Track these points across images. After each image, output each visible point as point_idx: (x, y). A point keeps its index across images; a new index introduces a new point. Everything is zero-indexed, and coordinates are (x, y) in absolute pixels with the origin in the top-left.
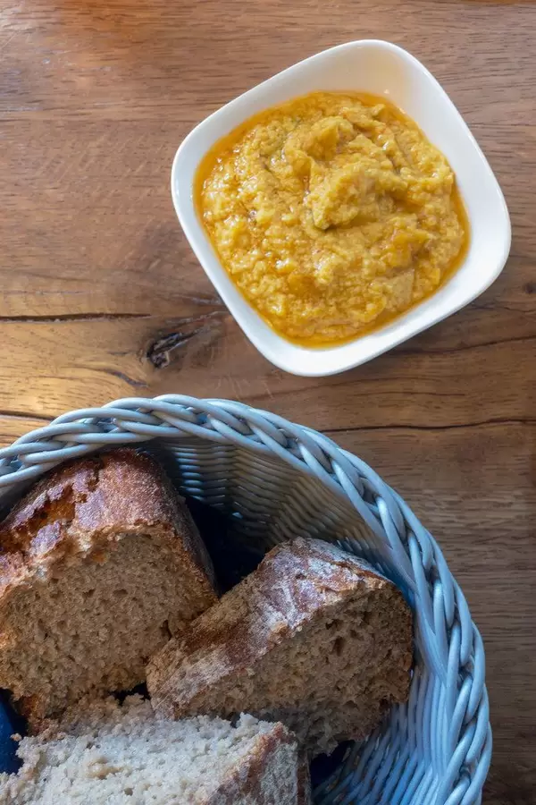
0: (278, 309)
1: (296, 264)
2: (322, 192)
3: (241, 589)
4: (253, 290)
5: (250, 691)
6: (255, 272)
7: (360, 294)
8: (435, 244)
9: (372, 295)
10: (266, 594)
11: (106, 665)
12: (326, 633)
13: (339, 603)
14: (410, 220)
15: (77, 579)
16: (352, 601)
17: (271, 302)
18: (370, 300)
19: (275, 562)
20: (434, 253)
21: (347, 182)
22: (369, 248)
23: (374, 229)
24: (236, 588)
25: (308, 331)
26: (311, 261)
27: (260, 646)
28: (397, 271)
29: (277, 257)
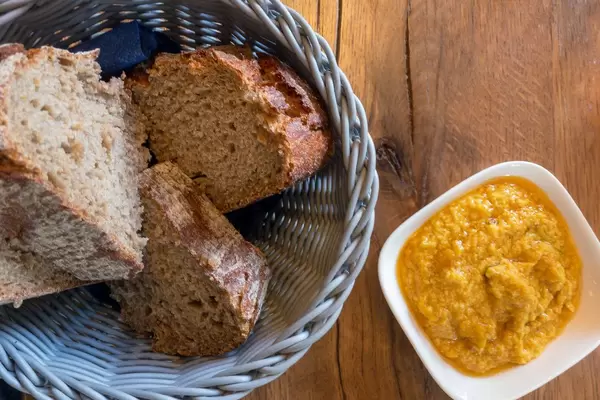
0: (426, 242)
1: (460, 255)
2: (510, 271)
3: (232, 231)
4: (438, 223)
5: (160, 241)
6: (452, 225)
7: (439, 301)
8: (474, 353)
9: (438, 311)
10: (231, 251)
11: (171, 134)
12: (206, 295)
13: (231, 306)
14: (493, 335)
15: (244, 119)
16: (233, 315)
17: (431, 236)
18: (435, 309)
19: (253, 255)
20: (469, 353)
21: (521, 291)
22: (472, 307)
23: (486, 310)
24: (232, 226)
25: (410, 264)
26: (462, 265)
27: (196, 250)
28: (456, 328)
29: (464, 240)
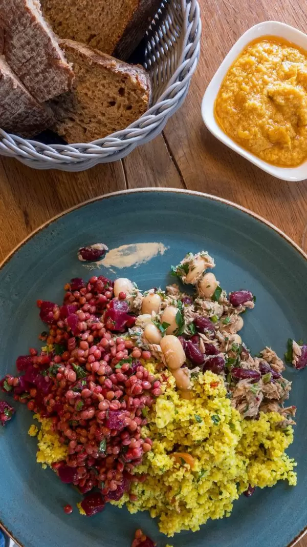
1: (248, 91)
2: (285, 86)
6: (236, 78)
7: (249, 124)
8: (287, 149)
9: (251, 130)
14: (292, 132)
17: (227, 92)
18: (249, 130)
20: (283, 151)
22: (270, 118)
25: (222, 115)
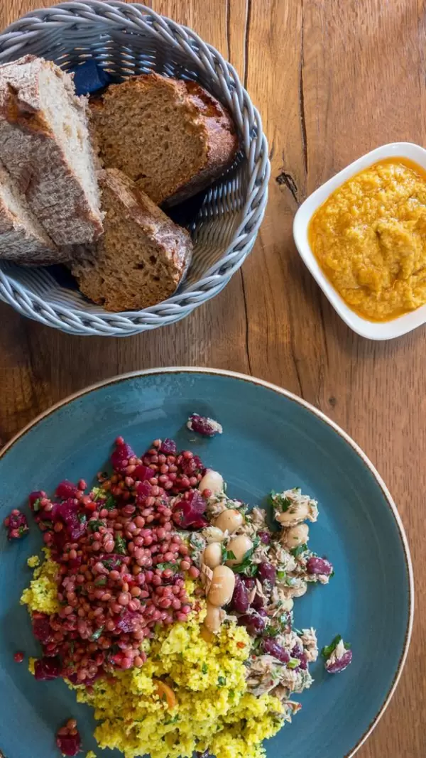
0: (329, 210)
1: (357, 216)
2: (399, 227)
4: (339, 196)
5: (113, 221)
6: (350, 195)
7: (342, 254)
8: (374, 298)
9: (342, 262)
14: (387, 282)
15: (176, 121)
17: (334, 206)
18: (340, 261)
20: (369, 299)
22: (369, 257)
23: (379, 260)
25: (319, 230)
26: (359, 225)
27: (141, 221)
28: (357, 276)
29: (359, 206)
